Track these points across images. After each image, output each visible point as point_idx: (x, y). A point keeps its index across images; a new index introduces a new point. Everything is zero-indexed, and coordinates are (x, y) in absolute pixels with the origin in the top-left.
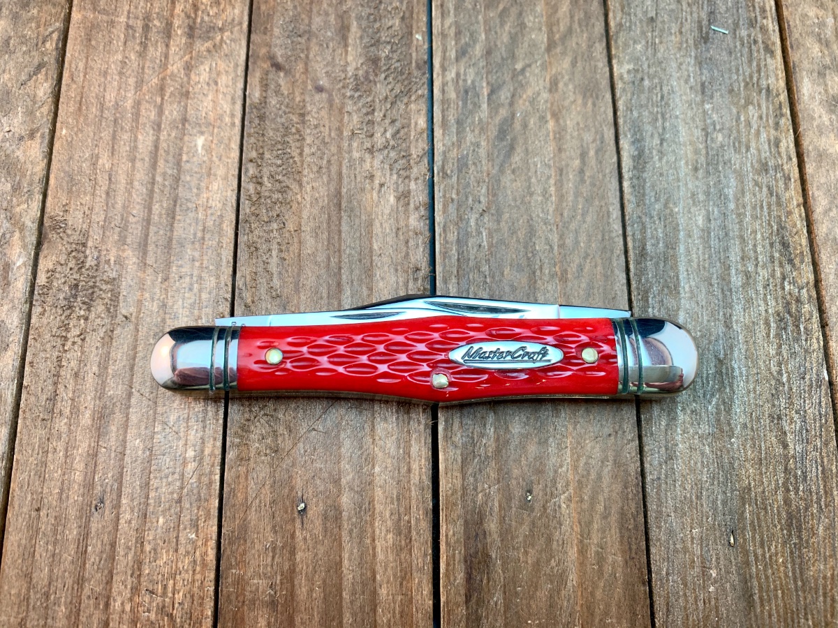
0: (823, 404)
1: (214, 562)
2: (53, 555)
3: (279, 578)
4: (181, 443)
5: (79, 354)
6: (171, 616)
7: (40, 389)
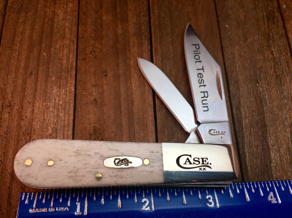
0: (285, 42)
1: (74, 91)
2: (13, 90)
3: (98, 96)
4: (61, 55)
5: (23, 27)
6: (58, 109)
7: (8, 38)
